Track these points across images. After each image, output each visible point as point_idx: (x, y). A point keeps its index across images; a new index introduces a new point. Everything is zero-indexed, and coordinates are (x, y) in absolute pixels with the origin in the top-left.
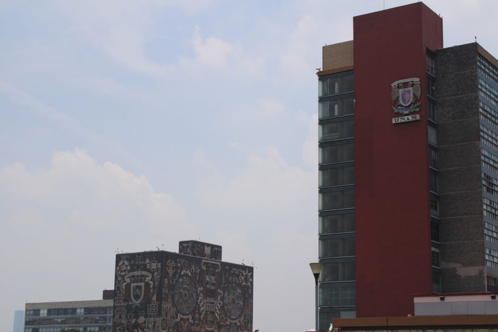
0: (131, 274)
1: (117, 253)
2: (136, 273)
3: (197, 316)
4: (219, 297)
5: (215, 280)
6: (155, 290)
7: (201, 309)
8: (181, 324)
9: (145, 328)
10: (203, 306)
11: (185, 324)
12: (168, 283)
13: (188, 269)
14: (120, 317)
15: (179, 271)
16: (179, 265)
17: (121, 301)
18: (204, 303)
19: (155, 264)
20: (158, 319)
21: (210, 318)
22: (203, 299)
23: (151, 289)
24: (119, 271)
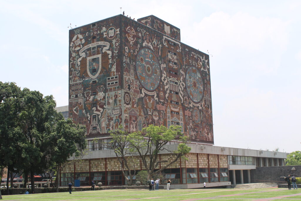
0: (86, 47)
1: (70, 29)
2: (91, 46)
3: (162, 94)
4: (182, 78)
5: (177, 59)
6: (115, 60)
7: (166, 87)
8: (146, 101)
9: (105, 104)
10: (167, 84)
11: (150, 101)
12: (129, 52)
13: (150, 41)
14: (77, 96)
15: (140, 41)
16: (140, 35)
17: (77, 78)
18: (168, 81)
19: (113, 31)
20: (120, 92)
21: (174, 98)
22: (166, 77)
23: (109, 59)
24: (72, 47)
